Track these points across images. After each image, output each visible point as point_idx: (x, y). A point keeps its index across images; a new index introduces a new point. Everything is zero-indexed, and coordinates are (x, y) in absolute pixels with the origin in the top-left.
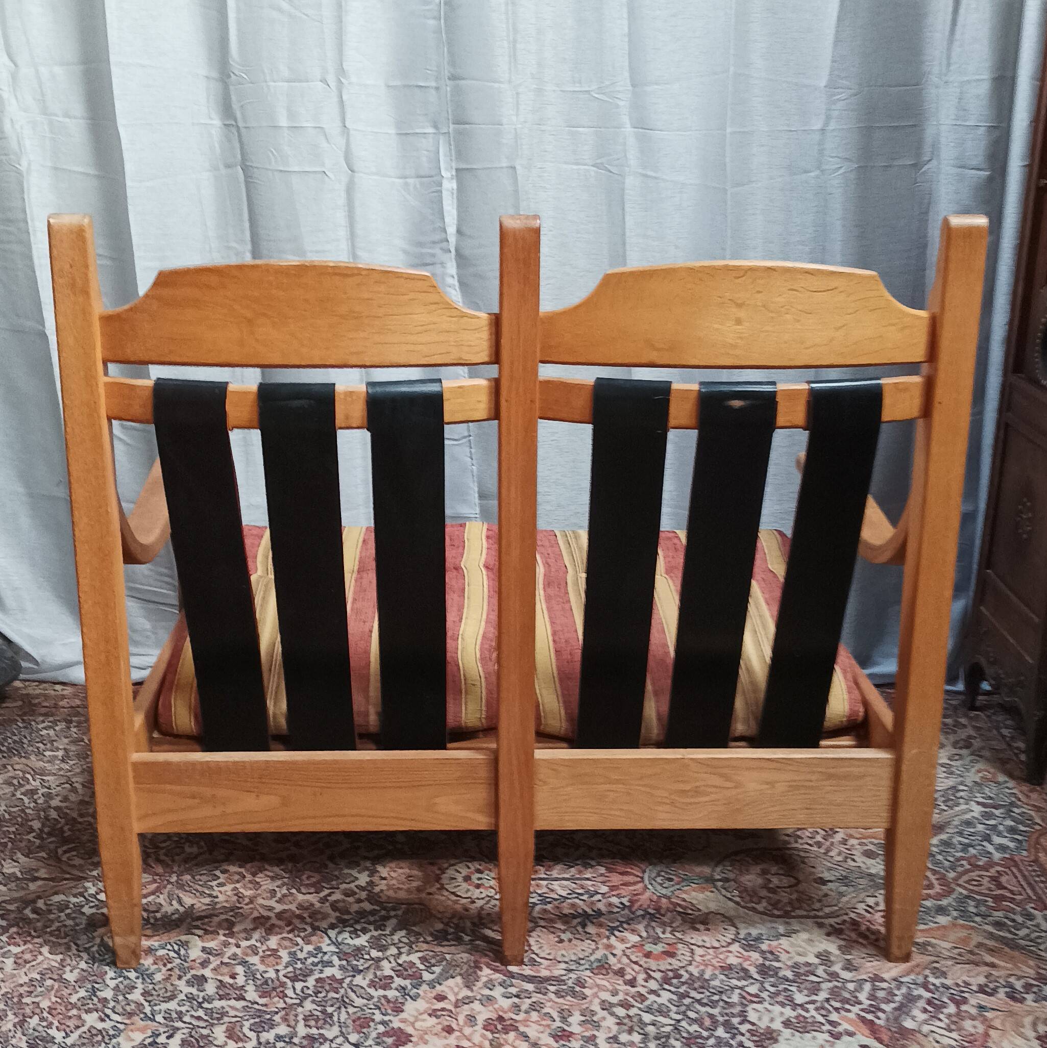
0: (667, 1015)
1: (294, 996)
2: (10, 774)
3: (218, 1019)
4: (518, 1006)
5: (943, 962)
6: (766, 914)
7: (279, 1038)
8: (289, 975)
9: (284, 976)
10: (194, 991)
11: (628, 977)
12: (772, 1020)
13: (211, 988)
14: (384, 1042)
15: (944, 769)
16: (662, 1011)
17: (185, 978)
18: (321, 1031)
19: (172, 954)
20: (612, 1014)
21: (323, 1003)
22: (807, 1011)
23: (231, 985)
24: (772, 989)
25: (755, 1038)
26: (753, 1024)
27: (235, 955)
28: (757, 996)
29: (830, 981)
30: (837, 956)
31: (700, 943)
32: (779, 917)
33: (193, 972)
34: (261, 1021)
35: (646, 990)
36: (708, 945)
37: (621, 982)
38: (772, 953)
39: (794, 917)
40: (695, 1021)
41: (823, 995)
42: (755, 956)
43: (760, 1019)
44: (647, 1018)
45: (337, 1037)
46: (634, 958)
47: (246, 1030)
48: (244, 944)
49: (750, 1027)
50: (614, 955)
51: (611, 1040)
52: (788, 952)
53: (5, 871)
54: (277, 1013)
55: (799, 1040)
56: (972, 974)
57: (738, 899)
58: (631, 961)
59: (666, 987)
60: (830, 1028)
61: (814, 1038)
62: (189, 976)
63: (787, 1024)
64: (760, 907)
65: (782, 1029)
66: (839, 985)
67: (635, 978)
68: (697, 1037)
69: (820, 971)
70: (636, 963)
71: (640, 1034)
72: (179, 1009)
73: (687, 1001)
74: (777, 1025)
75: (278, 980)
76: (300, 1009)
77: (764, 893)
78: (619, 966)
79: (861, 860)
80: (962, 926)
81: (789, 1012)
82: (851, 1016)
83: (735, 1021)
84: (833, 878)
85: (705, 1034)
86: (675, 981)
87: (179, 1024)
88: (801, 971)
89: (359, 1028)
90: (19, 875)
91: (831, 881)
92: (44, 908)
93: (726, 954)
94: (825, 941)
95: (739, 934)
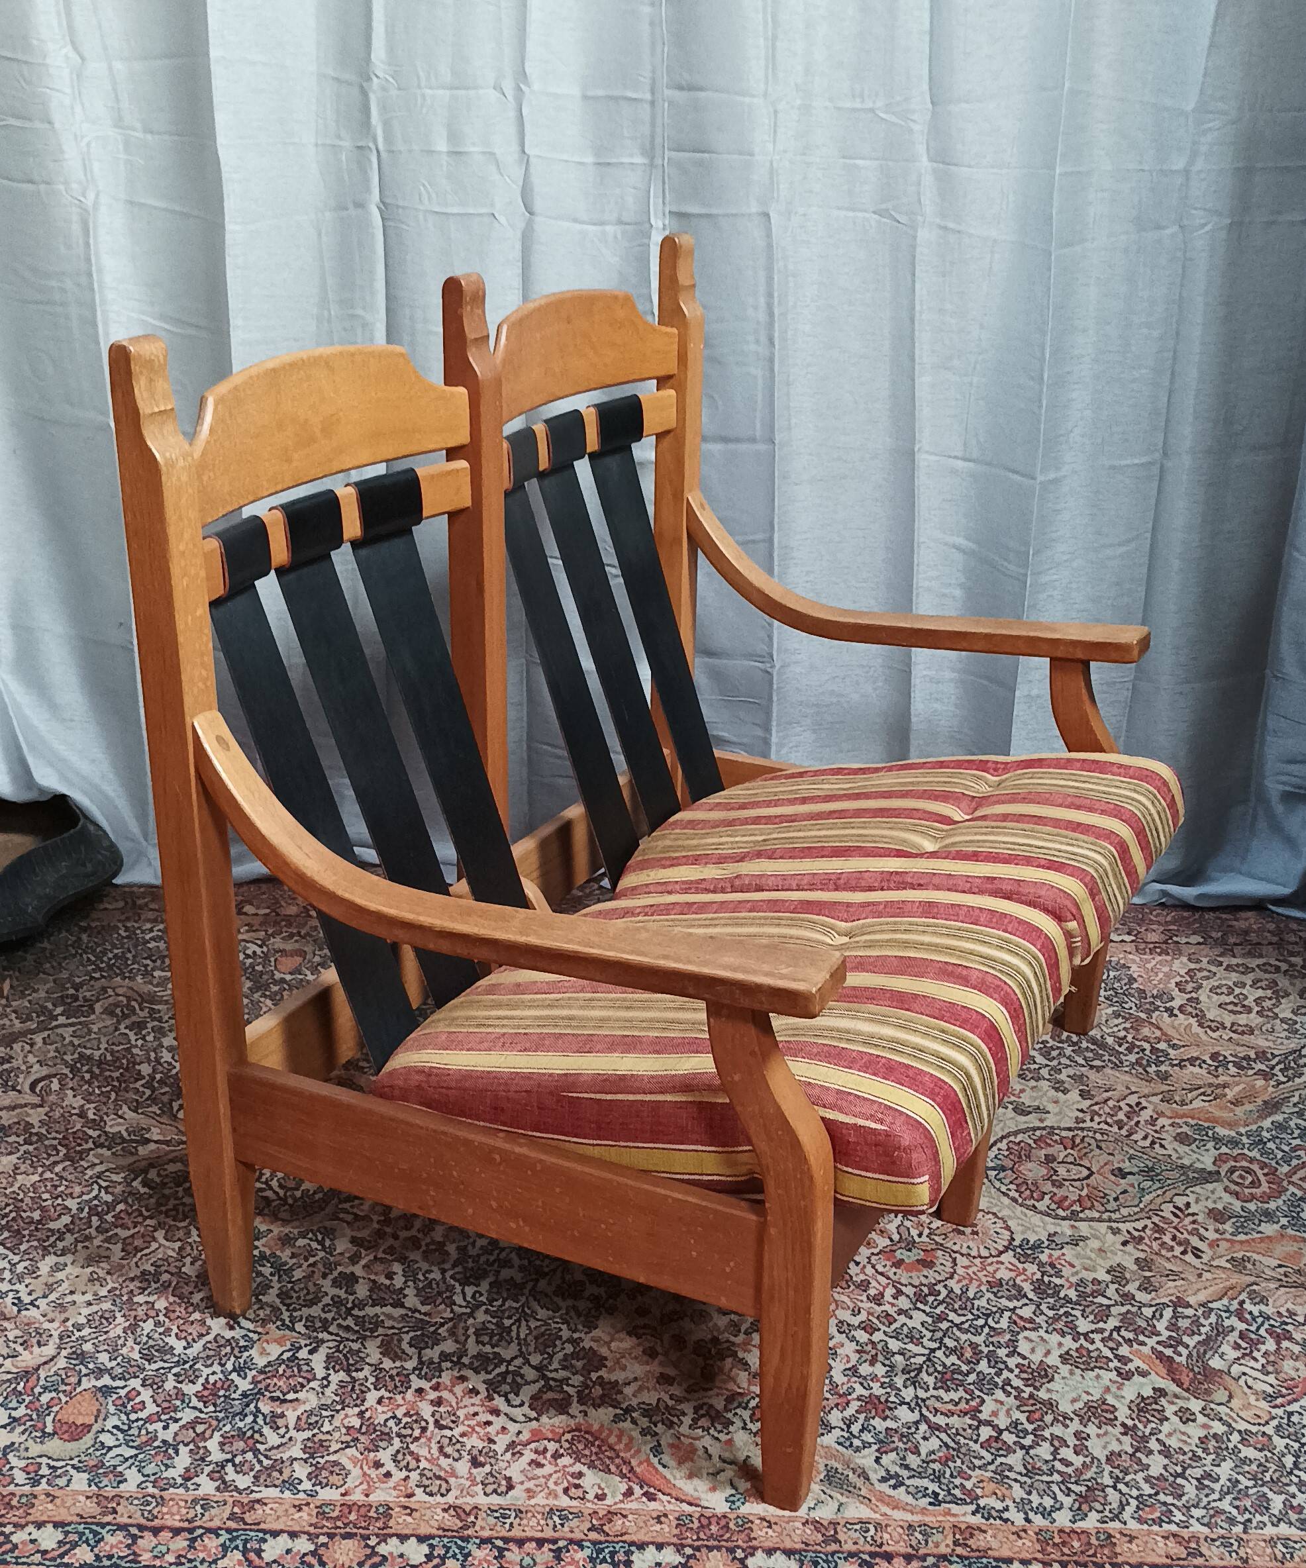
0: (919, 1343)
1: (464, 1304)
2: (111, 1000)
3: (372, 1331)
4: (736, 1325)
5: (1263, 1285)
6: (1048, 1215)
7: (444, 1356)
8: (458, 1276)
9: (451, 1277)
10: (342, 1293)
11: (872, 1292)
12: (1048, 1353)
13: (362, 1291)
14: (573, 1366)
15: (1286, 1027)
16: (914, 1337)
17: (331, 1277)
18: (496, 1350)
19: (314, 1245)
20: (853, 1339)
21: (499, 1314)
22: (1093, 1342)
23: (388, 1287)
24: (1051, 1313)
25: (1024, 1376)
26: (1024, 1358)
27: (391, 1247)
28: (1031, 1321)
29: (1122, 1305)
30: (1133, 1272)
31: (964, 1251)
32: (1064, 1219)
33: (340, 1269)
34: (423, 1335)
35: (896, 1309)
36: (974, 1253)
37: (864, 1298)
38: (1052, 1265)
39: (1082, 1220)
40: (953, 1351)
41: (1113, 1323)
42: (1032, 1268)
43: (1033, 1350)
44: (894, 1345)
45: (516, 1357)
46: (880, 1268)
47: (405, 1346)
48: (403, 1234)
49: (1020, 1361)
51: (850, 1373)
52: (1073, 1266)
53: (108, 1129)
54: (442, 1325)
55: (1080, 1378)
56: (1299, 1300)
57: (1013, 1194)
58: (877, 1271)
59: (919, 1305)
60: (1119, 1365)
61: (1098, 1377)
62: (335, 1274)
63: (1065, 1358)
64: (1041, 1206)
65: (1060, 1365)
66: (1134, 1309)
67: (882, 1295)
68: (953, 1372)
69: (1111, 1291)
70: (882, 1274)
71: (884, 1365)
72: (323, 1316)
73: (944, 1325)
74: (1053, 1360)
75: (445, 1282)
76: (471, 1321)
77: (1048, 1187)
78: (862, 1277)
79: (1171, 1146)
80: (1294, 1239)
81: (1068, 1343)
82: (1146, 1350)
83: (1002, 1352)
84: (1135, 1170)
85: (964, 1368)
86: (930, 1299)
87: (324, 1336)
88: (1088, 1290)
89: (541, 1348)
90: (125, 1134)
91: (1131, 1173)
92: (158, 1180)
93: (995, 1266)
94: (1120, 1253)
95: (1013, 1239)
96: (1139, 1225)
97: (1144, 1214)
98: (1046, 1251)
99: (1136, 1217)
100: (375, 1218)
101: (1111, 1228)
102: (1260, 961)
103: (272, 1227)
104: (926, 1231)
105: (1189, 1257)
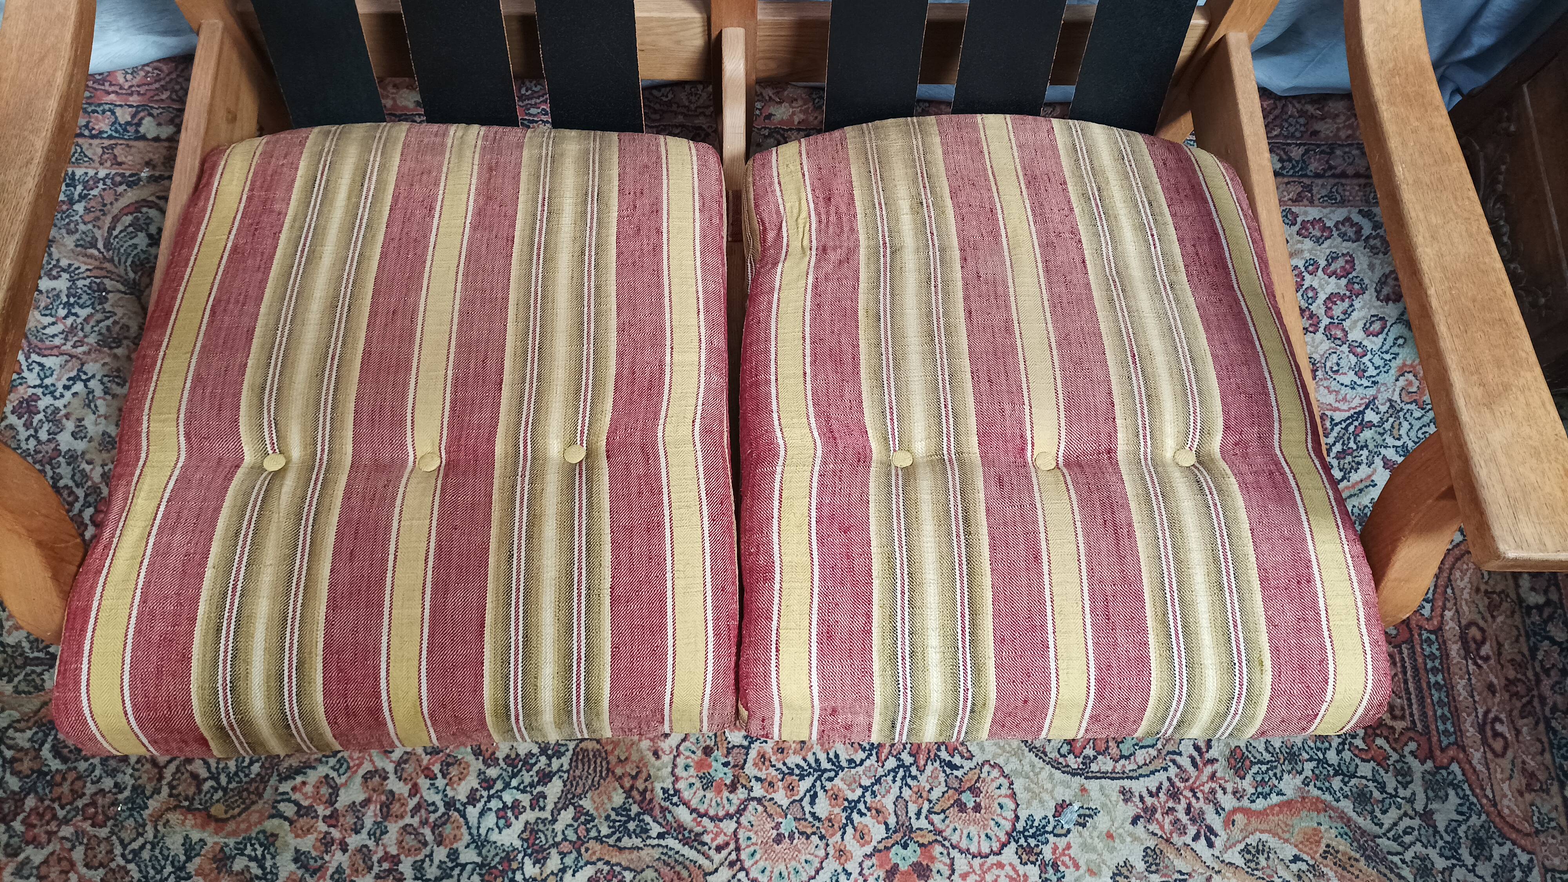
31: (964, 845)
32: (1074, 776)
36: (974, 849)
38: (1055, 867)
42: (1033, 871)
48: (354, 841)
50: (849, 874)
52: (1076, 868)
64: (1052, 749)
80: (1313, 802)
93: (996, 871)
94: (1129, 839)
95: (1017, 818)
96: (1152, 783)
97: (1158, 764)
98: (1051, 837)
99: (1152, 768)
100: (322, 810)
101: (1123, 791)
102: (1340, 214)
103: (205, 836)
104: (926, 806)
105: (1201, 846)
